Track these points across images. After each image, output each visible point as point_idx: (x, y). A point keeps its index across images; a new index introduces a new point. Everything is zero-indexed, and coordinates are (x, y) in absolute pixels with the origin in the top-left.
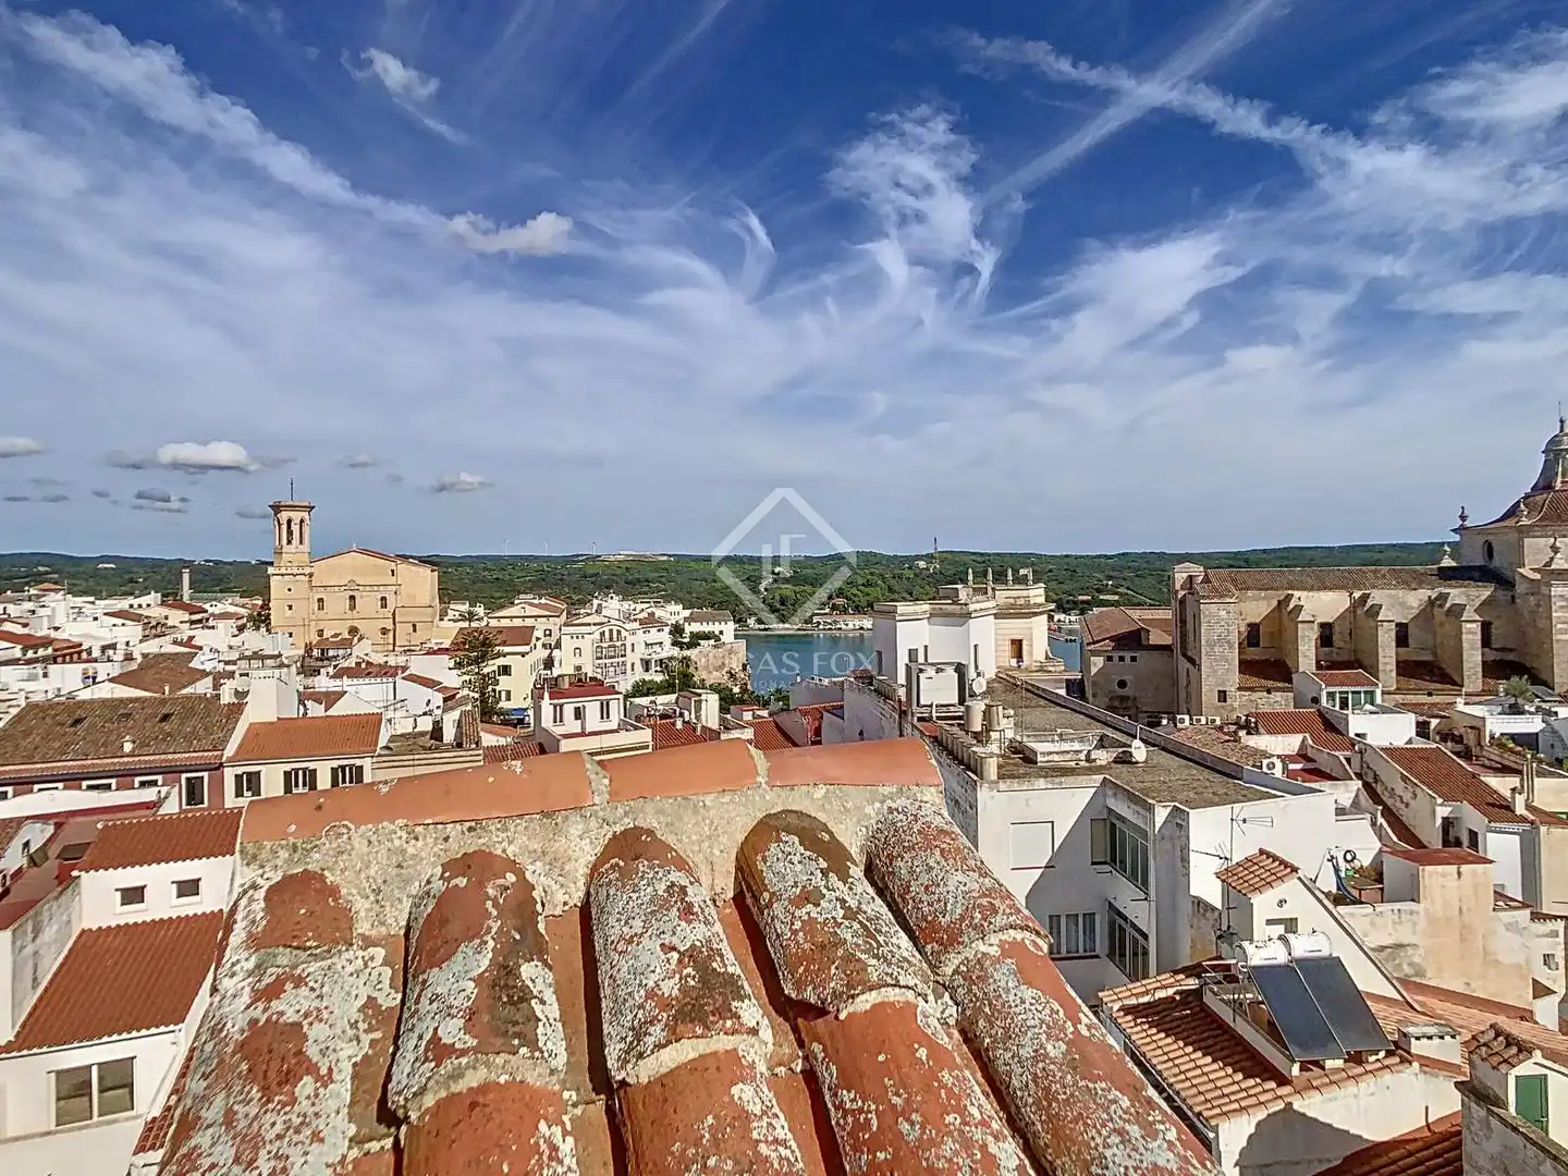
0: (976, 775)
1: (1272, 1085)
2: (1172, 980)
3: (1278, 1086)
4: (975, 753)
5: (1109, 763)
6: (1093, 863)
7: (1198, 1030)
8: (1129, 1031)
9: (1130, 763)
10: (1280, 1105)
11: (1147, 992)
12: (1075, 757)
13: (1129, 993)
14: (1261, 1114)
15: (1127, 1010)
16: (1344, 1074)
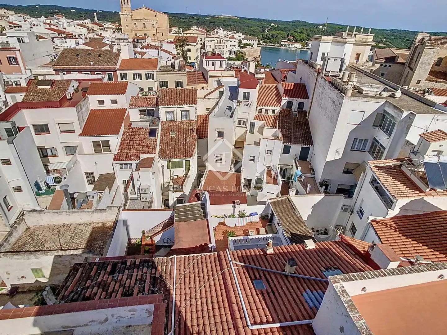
0: (344, 94)
1: (418, 192)
2: (392, 161)
3: (420, 193)
4: (345, 87)
5: (386, 96)
6: (373, 126)
7: (398, 175)
8: (375, 172)
9: (394, 97)
10: (420, 198)
11: (383, 163)
12: (376, 93)
13: (377, 163)
14: (413, 199)
15: (376, 167)
16: (443, 194)
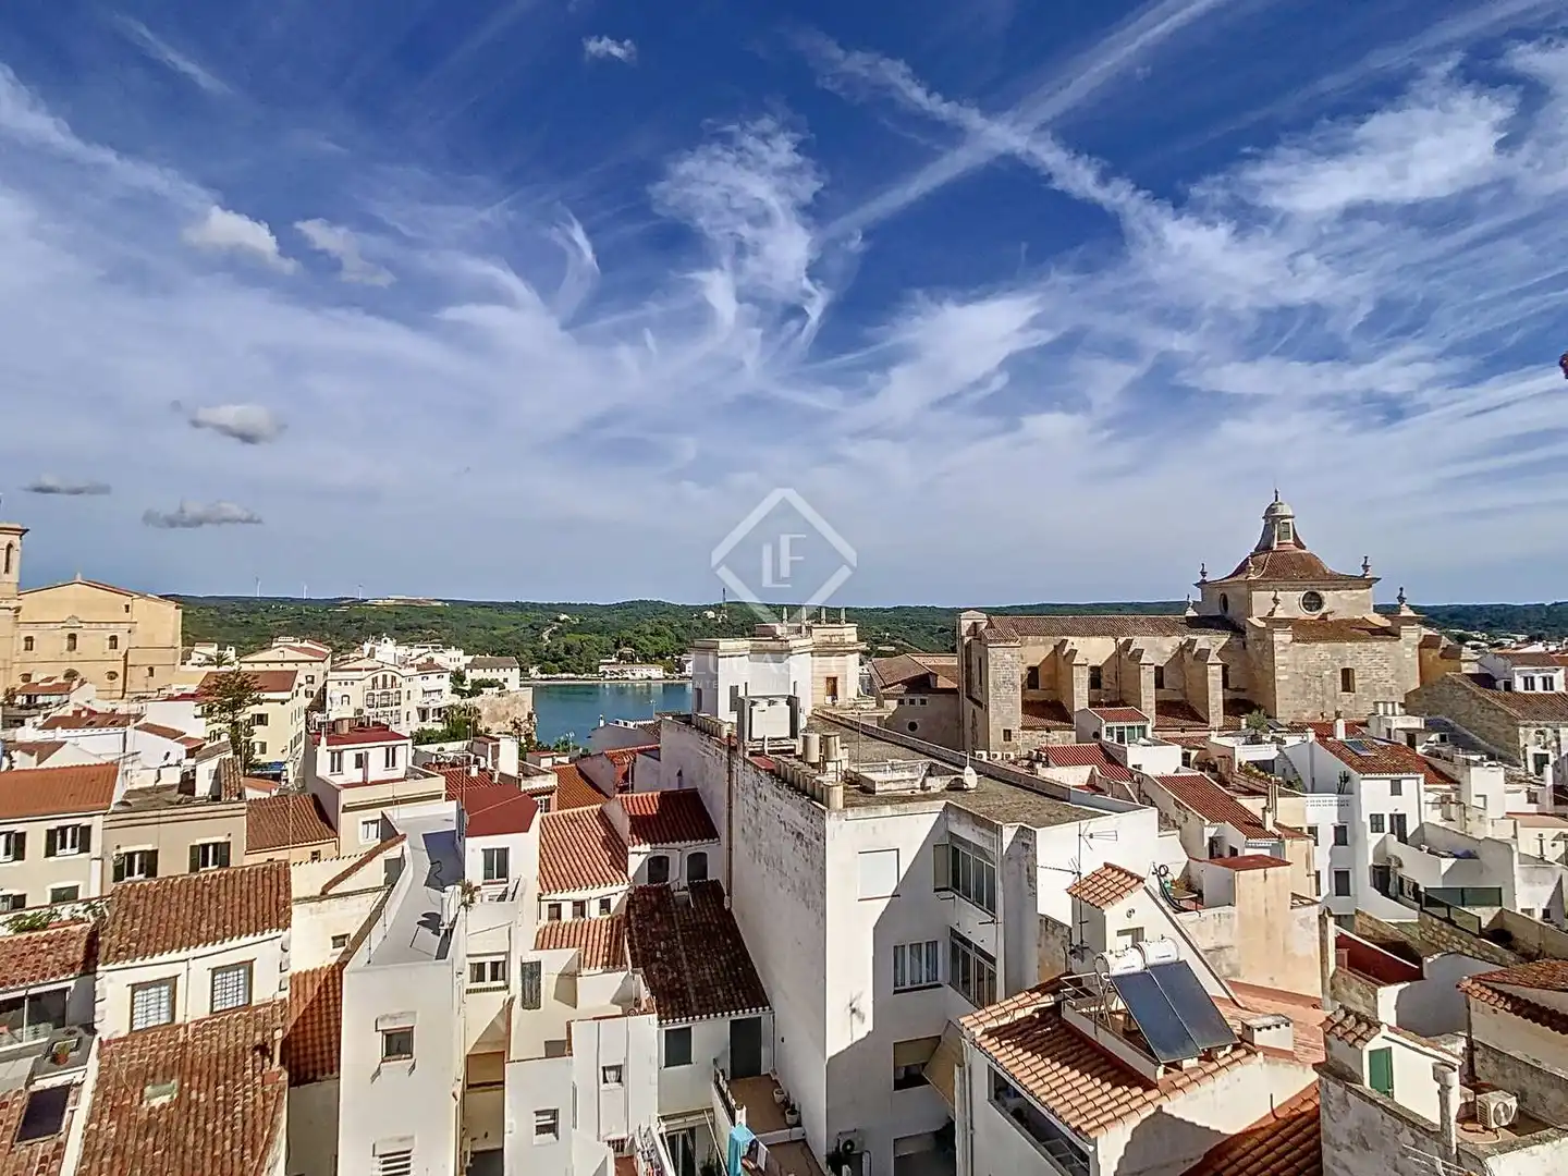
0: (822, 804)
1: (1138, 1091)
2: (1028, 1000)
3: (1144, 1091)
4: (819, 781)
5: (942, 790)
6: (936, 890)
7: (1062, 1045)
8: (994, 1054)
9: (962, 789)
10: (1149, 1111)
11: (1006, 1014)
12: (911, 785)
13: (989, 1016)
14: (1135, 1121)
15: (991, 1033)
16: (1201, 1072)
